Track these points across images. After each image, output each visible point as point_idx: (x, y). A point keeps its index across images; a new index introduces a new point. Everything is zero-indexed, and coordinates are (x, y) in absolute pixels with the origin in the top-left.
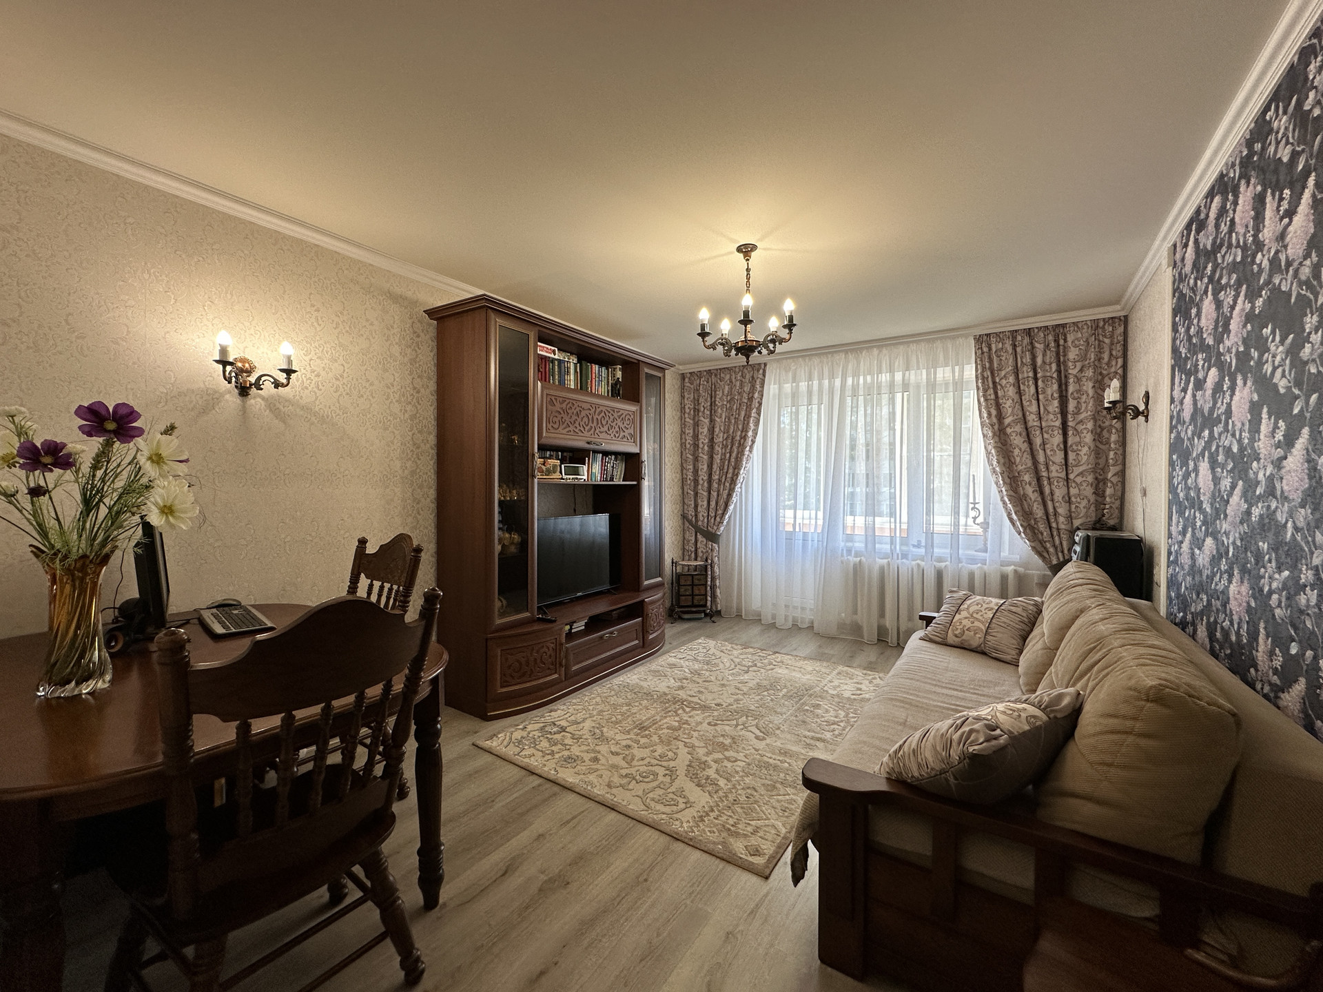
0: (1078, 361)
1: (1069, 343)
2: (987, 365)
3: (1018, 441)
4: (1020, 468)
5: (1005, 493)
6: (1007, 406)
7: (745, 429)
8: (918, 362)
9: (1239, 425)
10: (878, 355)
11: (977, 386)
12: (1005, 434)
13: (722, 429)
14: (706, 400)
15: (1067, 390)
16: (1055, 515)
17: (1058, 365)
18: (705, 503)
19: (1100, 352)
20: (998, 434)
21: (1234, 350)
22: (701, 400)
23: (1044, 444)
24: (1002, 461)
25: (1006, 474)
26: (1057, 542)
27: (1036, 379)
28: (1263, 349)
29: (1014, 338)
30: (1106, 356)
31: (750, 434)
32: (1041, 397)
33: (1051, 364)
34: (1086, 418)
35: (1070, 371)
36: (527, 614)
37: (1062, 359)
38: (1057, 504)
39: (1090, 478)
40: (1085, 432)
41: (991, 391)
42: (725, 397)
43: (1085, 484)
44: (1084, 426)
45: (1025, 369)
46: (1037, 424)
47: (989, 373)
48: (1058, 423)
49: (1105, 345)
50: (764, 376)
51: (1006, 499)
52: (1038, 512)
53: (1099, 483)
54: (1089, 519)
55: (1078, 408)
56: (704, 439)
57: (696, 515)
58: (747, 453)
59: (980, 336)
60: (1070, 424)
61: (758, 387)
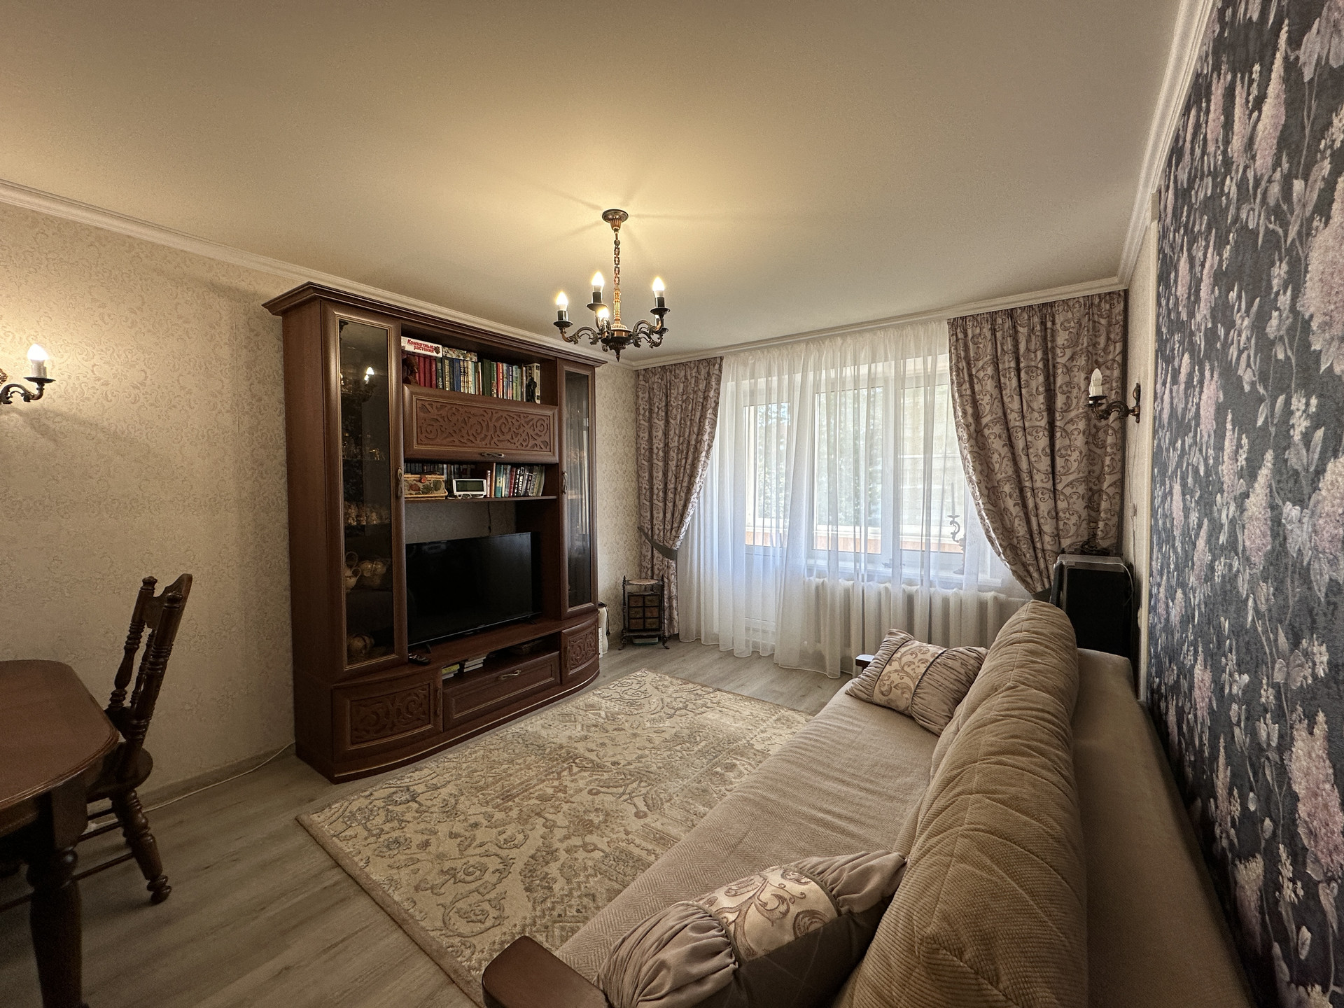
0: (1068, 347)
1: (1058, 326)
2: (963, 354)
3: (997, 445)
4: (999, 476)
5: (982, 506)
6: (984, 403)
7: (700, 433)
8: (886, 353)
9: (1205, 438)
10: (842, 344)
11: (952, 379)
12: (983, 436)
13: (677, 432)
14: (661, 400)
15: (1055, 383)
16: (1040, 533)
17: (1045, 353)
18: (661, 515)
19: (1095, 336)
20: (974, 436)
21: (1203, 328)
22: (656, 400)
23: (1027, 447)
24: (979, 468)
25: (983, 485)
26: (1042, 566)
27: (1018, 370)
28: (1230, 325)
29: (993, 322)
30: (1102, 341)
31: (706, 437)
32: (1024, 391)
33: (1035, 352)
34: (1077, 416)
35: (1059, 360)
36: (394, 656)
37: (1049, 345)
38: (1042, 521)
39: (1081, 489)
40: (1076, 433)
41: (967, 386)
42: (679, 396)
43: (1075, 497)
44: (1075, 427)
45: (1006, 358)
46: (1020, 424)
47: (964, 364)
48: (1043, 423)
49: (1100, 326)
50: (720, 371)
51: (983, 513)
52: (1021, 529)
53: (1093, 495)
54: (1079, 539)
55: (1068, 404)
56: (658, 444)
57: (652, 528)
58: (703, 458)
59: (955, 319)
60: (1058, 423)
61: (713, 384)
